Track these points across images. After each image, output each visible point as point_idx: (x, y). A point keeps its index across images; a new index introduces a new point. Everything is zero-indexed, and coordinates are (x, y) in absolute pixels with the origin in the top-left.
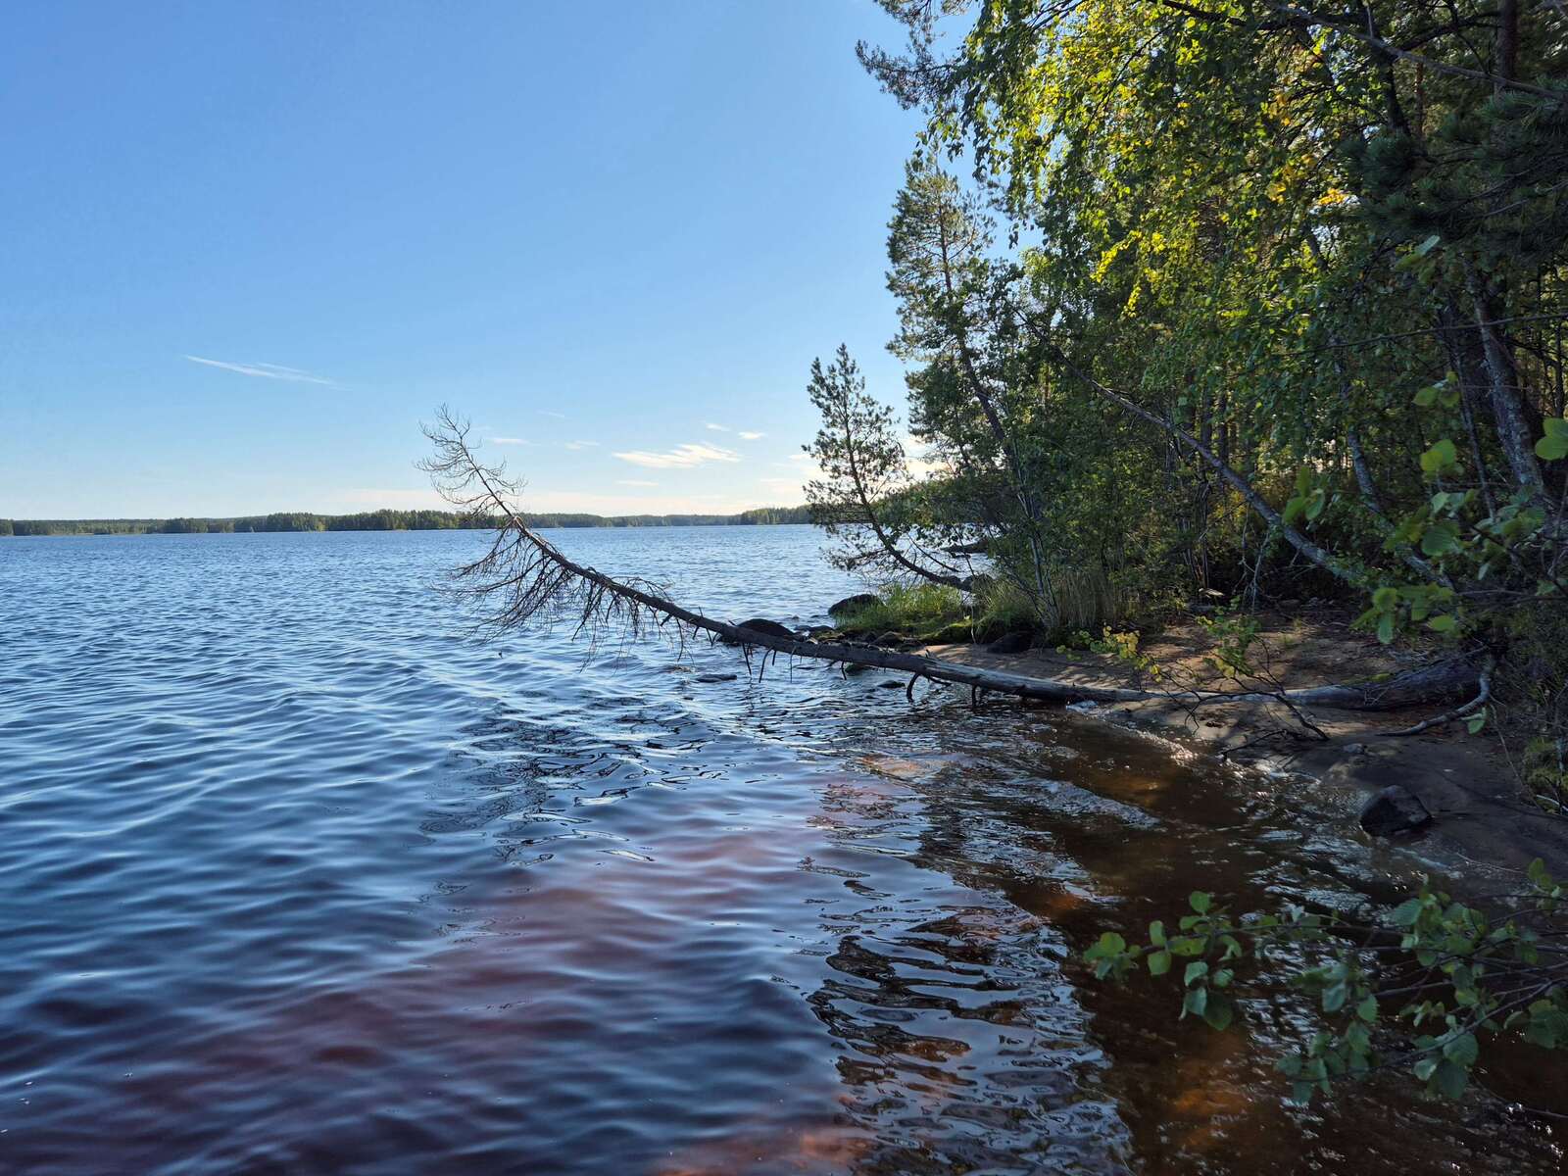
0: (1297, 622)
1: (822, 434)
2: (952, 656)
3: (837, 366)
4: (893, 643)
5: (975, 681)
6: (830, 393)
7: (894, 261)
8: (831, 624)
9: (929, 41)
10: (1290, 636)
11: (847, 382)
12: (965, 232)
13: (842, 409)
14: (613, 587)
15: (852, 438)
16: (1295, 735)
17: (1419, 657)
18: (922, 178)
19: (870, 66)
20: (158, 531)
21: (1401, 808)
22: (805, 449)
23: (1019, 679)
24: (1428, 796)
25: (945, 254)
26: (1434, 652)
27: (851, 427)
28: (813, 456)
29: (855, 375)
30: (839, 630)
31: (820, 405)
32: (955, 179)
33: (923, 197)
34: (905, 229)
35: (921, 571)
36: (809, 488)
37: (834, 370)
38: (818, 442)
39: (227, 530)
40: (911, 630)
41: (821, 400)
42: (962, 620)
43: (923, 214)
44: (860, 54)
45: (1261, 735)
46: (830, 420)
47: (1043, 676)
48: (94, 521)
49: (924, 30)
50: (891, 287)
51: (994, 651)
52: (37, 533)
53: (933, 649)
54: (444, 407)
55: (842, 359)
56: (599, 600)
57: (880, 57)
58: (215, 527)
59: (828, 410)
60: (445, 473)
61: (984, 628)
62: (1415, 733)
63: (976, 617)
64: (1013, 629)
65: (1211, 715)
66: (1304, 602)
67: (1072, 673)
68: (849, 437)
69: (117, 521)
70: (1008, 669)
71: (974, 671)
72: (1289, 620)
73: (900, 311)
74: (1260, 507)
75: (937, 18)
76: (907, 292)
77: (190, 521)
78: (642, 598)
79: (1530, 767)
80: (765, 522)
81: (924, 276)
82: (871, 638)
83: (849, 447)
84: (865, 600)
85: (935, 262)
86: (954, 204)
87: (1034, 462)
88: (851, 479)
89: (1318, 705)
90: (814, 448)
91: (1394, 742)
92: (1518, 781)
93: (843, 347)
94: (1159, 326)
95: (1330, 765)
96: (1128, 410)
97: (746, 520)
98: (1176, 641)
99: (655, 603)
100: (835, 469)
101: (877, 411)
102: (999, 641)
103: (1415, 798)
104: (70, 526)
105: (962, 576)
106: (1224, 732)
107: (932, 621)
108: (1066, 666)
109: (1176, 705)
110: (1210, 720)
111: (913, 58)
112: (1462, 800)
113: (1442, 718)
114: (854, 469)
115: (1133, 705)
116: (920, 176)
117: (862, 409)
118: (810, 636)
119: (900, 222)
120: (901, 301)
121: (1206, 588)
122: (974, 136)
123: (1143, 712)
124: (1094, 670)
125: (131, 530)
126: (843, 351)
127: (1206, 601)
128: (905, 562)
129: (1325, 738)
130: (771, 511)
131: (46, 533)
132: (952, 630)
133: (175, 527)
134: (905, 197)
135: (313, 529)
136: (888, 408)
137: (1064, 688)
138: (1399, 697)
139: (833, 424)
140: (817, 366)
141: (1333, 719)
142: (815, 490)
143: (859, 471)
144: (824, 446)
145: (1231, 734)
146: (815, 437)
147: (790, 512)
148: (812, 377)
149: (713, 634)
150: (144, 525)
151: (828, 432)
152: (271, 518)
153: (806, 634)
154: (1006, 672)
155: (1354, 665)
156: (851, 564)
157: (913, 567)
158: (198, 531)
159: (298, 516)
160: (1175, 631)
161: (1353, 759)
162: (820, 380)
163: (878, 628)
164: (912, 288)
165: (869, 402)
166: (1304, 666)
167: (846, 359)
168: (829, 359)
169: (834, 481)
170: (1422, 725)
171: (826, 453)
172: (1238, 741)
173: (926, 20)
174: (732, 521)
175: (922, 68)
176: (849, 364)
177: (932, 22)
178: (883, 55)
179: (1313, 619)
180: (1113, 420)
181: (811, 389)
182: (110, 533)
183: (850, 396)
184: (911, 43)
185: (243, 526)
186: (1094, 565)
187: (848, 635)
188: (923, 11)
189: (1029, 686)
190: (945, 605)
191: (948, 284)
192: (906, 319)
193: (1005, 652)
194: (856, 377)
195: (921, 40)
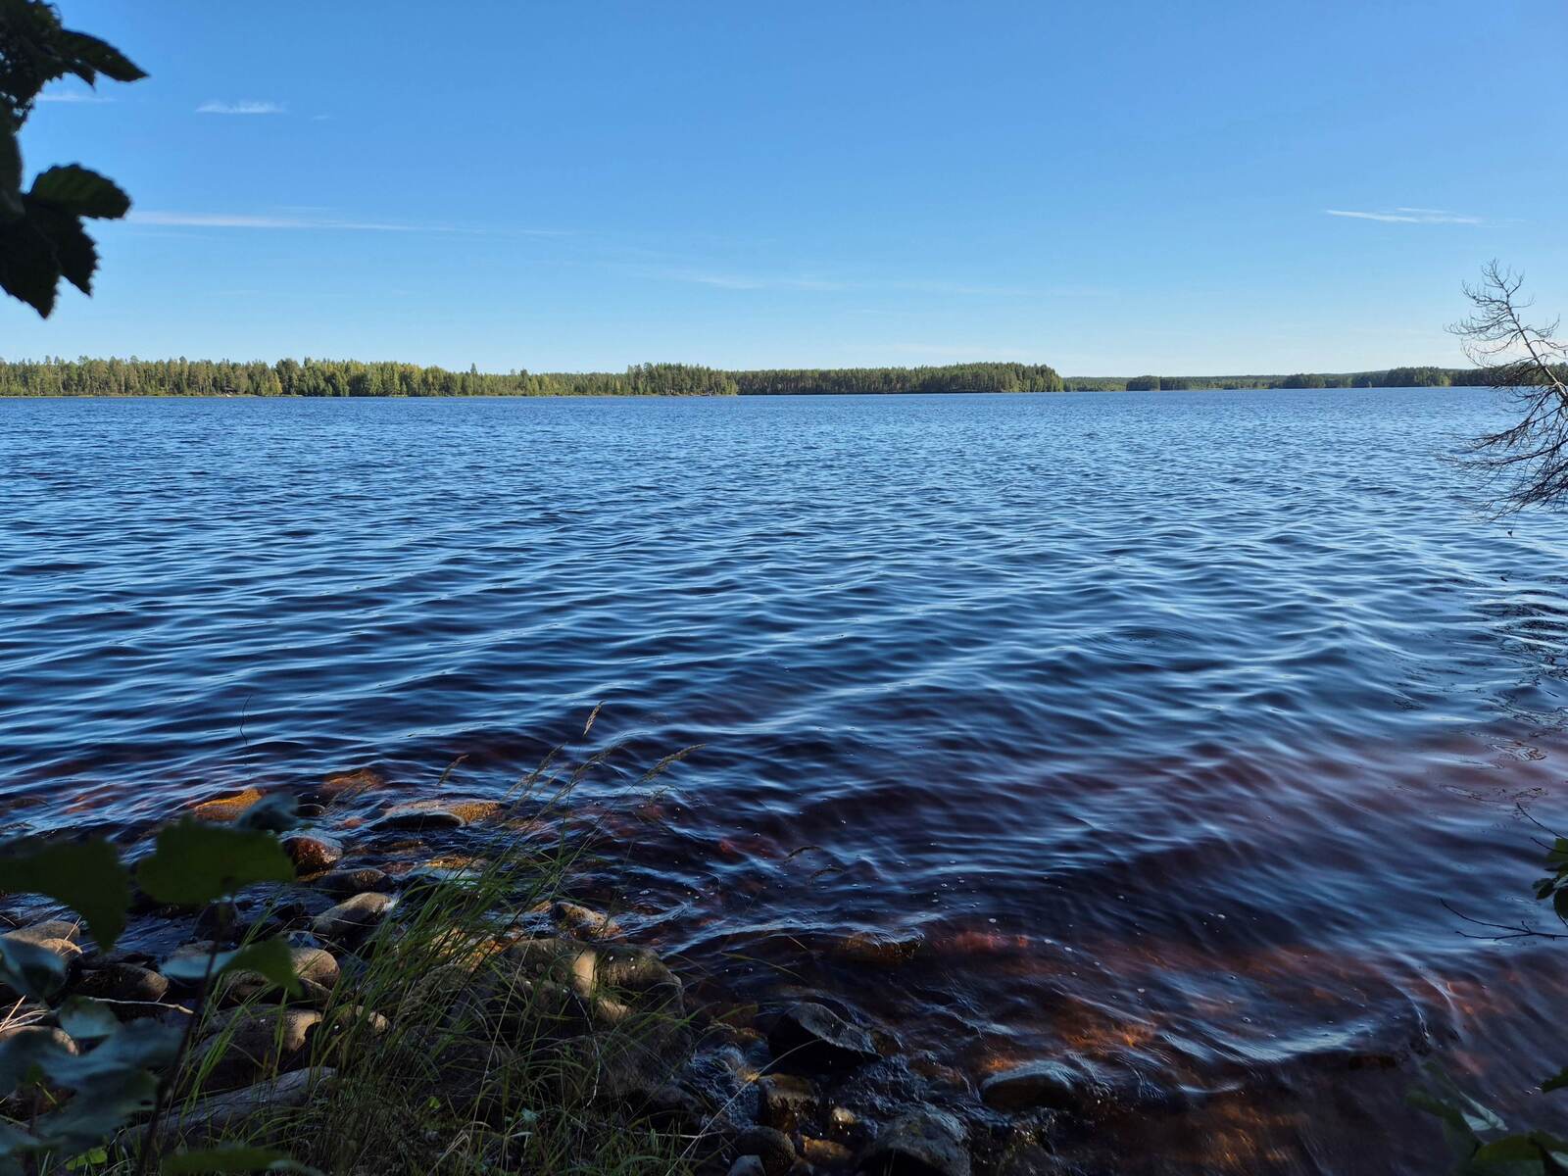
20: (1279, 387)
39: (1345, 385)
48: (1223, 377)
52: (1178, 388)
54: (1494, 264)
58: (1332, 382)
60: (1482, 336)
69: (1244, 377)
77: (1310, 377)
104: (1205, 382)
125: (1255, 386)
131: (1185, 387)
133: (1295, 382)
135: (1436, 384)
150: (1265, 381)
152: (1392, 373)
158: (1316, 387)
159: (1421, 371)
182: (1237, 388)
185: (1361, 381)
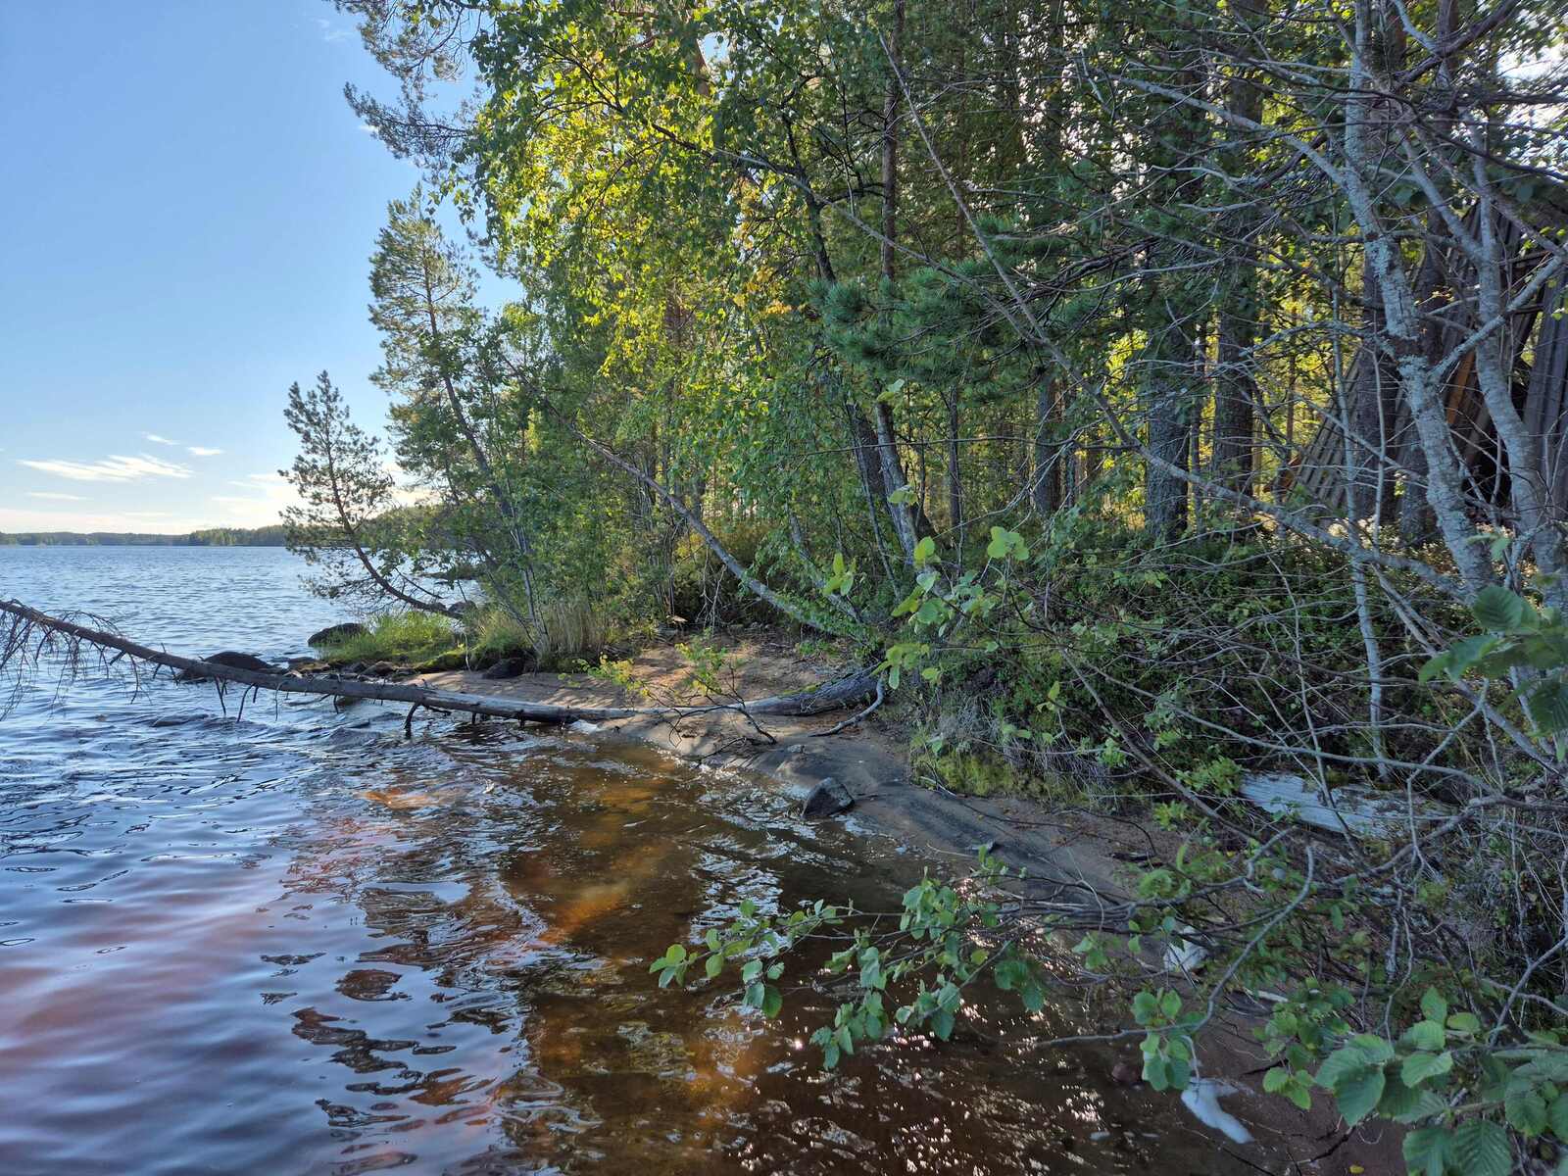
0: (744, 643)
1: (301, 459)
2: (449, 684)
3: (319, 393)
4: (383, 673)
5: (475, 708)
6: (310, 420)
7: (377, 295)
8: (314, 654)
9: (420, 99)
10: (739, 656)
11: (329, 408)
12: (450, 279)
13: (324, 436)
14: (44, 621)
15: (336, 466)
16: (752, 740)
17: (833, 671)
18: (406, 220)
19: (360, 109)
21: (834, 795)
22: (282, 473)
23: (517, 704)
24: (849, 783)
25: (429, 296)
26: (843, 666)
27: (334, 454)
28: (291, 481)
29: (338, 403)
30: (323, 661)
31: (298, 430)
32: (439, 228)
33: (407, 239)
34: (388, 266)
35: (409, 600)
36: (285, 513)
37: (314, 396)
38: (296, 468)
40: (403, 659)
41: (299, 425)
42: (455, 647)
43: (408, 254)
44: (348, 95)
45: (726, 742)
46: (310, 446)
47: (537, 699)
49: (416, 86)
50: (375, 320)
51: (489, 677)
53: (428, 677)
55: (323, 386)
56: (26, 637)
57: (369, 103)
59: (307, 437)
61: (478, 655)
62: (836, 732)
63: (471, 644)
64: (506, 656)
65: (686, 727)
66: (748, 626)
67: (564, 695)
68: (331, 464)
70: (504, 694)
71: (472, 699)
72: (737, 642)
73: (384, 344)
74: (717, 549)
75: (430, 80)
76: (392, 326)
78: (85, 634)
79: (916, 755)
80: (219, 543)
81: (409, 314)
82: (360, 669)
83: (332, 475)
84: (350, 629)
85: (421, 303)
86: (437, 249)
87: (527, 501)
88: (335, 506)
89: (765, 713)
90: (293, 474)
91: (821, 741)
92: (908, 767)
93: (325, 374)
94: (634, 390)
95: (778, 764)
96: (609, 460)
97: (195, 540)
98: (651, 663)
99: (103, 640)
100: (317, 496)
101: (362, 440)
102: (494, 667)
103: (843, 787)
105: (448, 604)
106: (697, 741)
107: (424, 649)
108: (558, 689)
109: (658, 720)
110: (685, 732)
111: (404, 112)
112: (873, 785)
113: (853, 719)
114: (338, 497)
115: (620, 723)
116: (404, 219)
117: (346, 438)
118: (291, 669)
119: (383, 259)
120: (385, 335)
121: (671, 615)
122: (485, 207)
123: (629, 729)
124: (582, 692)
126: (324, 377)
127: (672, 626)
128: (392, 591)
129: (774, 742)
130: (227, 532)
132: (446, 657)
134: (388, 235)
136: (374, 439)
137: (560, 711)
138: (822, 704)
139: (314, 450)
140: (295, 390)
141: (777, 724)
142: (293, 516)
143: (342, 499)
144: (303, 472)
145: (701, 745)
146: (293, 462)
147: (249, 533)
148: (290, 401)
149: (177, 671)
151: (309, 458)
153: (285, 666)
154: (502, 696)
155: (786, 679)
156: (334, 593)
157: (401, 596)
160: (652, 654)
161: (795, 757)
162: (299, 405)
163: (368, 658)
164: (396, 324)
165: (354, 431)
166: (754, 681)
167: (329, 386)
168: (309, 385)
169: (314, 508)
170: (840, 725)
171: (305, 479)
172: (707, 749)
173: (417, 79)
174: (178, 541)
175: (413, 122)
176: (332, 391)
177: (424, 81)
178: (373, 101)
179: (755, 641)
180: (598, 467)
181: (288, 413)
183: (333, 423)
184: (402, 96)
186: (579, 597)
187: (333, 666)
188: (415, 70)
189: (527, 710)
190: (437, 633)
191: (434, 324)
192: (390, 353)
193: (500, 677)
194: (341, 406)
195: (414, 95)
